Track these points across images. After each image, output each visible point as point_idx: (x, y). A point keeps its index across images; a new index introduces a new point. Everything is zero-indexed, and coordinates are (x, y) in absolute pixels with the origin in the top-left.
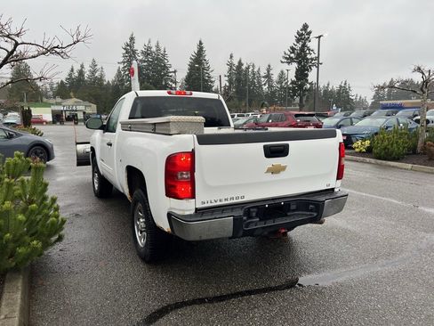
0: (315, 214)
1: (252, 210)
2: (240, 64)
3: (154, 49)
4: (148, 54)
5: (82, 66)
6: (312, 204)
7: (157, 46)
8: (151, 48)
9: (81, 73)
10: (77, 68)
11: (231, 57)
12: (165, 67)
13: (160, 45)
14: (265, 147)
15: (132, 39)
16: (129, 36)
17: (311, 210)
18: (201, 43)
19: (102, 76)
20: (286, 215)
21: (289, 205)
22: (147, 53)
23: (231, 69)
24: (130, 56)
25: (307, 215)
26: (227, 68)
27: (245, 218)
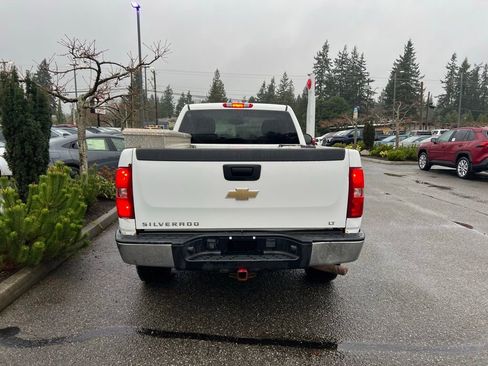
0: (297, 258)
1: (209, 240)
2: (465, 65)
3: (350, 56)
4: (343, 63)
5: (273, 81)
6: (295, 244)
7: (354, 53)
8: (346, 55)
9: (271, 88)
10: (268, 83)
11: (454, 57)
12: (362, 76)
13: (358, 51)
14: (225, 167)
15: (326, 47)
16: (324, 44)
17: (293, 252)
18: (410, 44)
19: (291, 89)
20: (261, 254)
21: (265, 241)
22: (341, 62)
23: (452, 73)
24: (322, 67)
25: (288, 256)
26: (447, 71)
27: (191, 248)
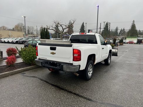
1: (48, 62)
21: (57, 64)
27: (44, 63)
